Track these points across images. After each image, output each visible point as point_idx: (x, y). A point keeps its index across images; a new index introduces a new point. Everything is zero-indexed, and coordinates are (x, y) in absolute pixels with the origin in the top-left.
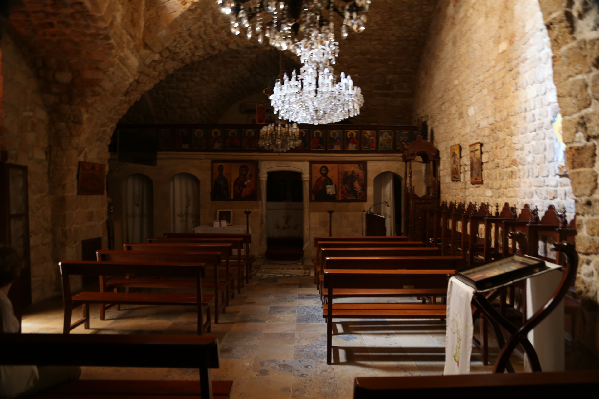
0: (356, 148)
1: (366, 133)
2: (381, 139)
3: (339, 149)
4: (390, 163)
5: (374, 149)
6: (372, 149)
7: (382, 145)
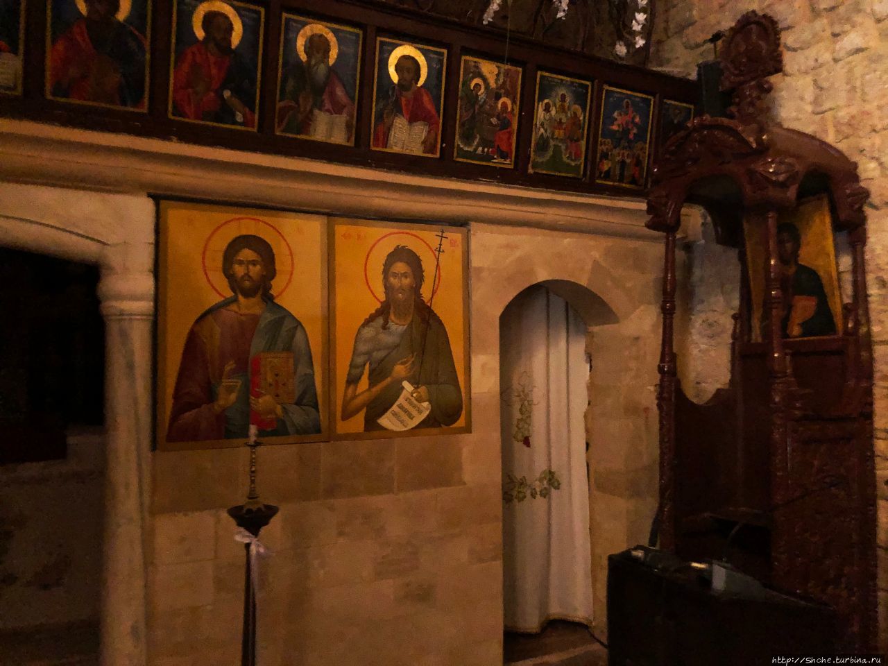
0: (429, 146)
1: (481, 75)
2: (540, 114)
3: (339, 138)
4: (567, 242)
5: (508, 163)
6: (497, 162)
7: (543, 145)
